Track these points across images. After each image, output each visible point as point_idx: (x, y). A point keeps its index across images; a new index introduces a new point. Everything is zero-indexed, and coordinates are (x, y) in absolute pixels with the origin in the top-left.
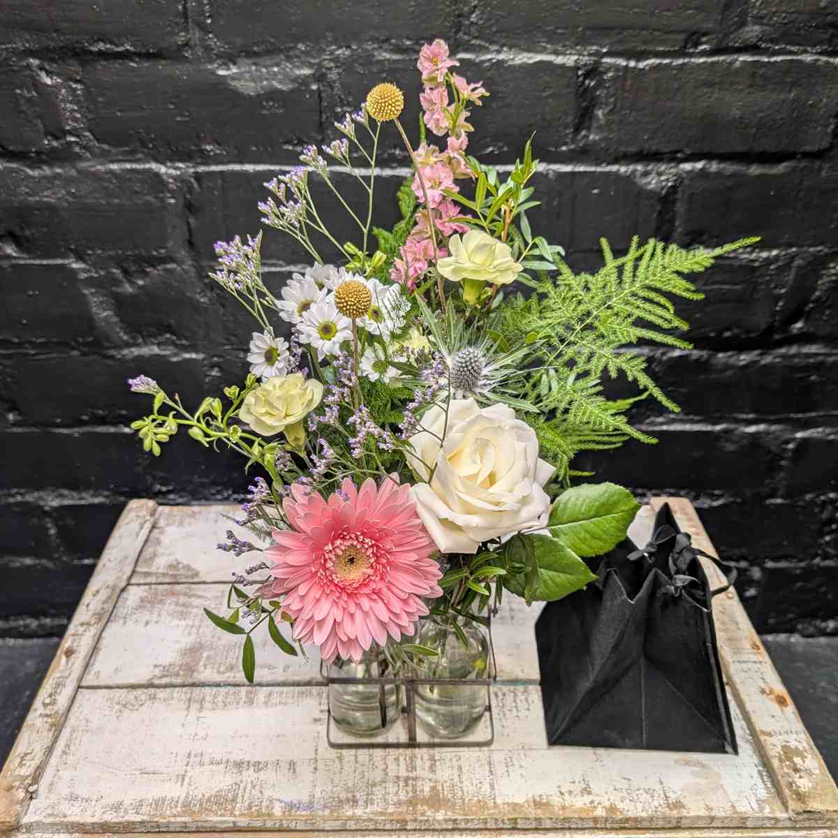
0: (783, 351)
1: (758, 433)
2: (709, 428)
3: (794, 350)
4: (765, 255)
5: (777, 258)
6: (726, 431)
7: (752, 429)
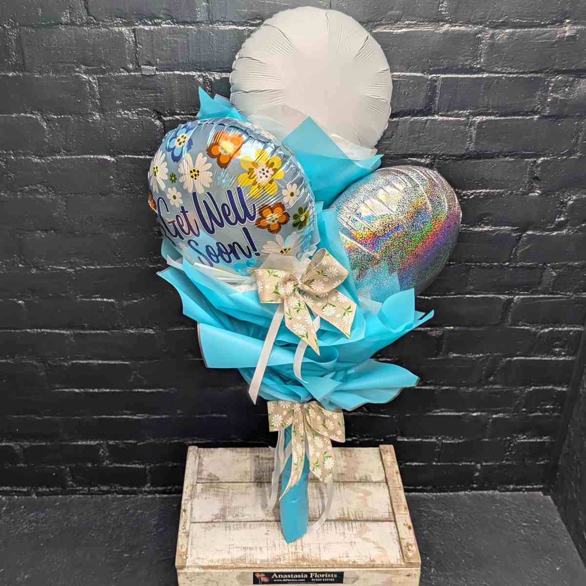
0: (486, 387)
1: (477, 416)
2: (458, 414)
3: (490, 386)
4: (477, 356)
5: (482, 357)
6: (463, 415)
7: (475, 414)
